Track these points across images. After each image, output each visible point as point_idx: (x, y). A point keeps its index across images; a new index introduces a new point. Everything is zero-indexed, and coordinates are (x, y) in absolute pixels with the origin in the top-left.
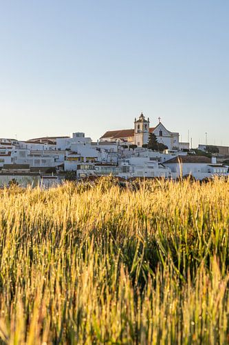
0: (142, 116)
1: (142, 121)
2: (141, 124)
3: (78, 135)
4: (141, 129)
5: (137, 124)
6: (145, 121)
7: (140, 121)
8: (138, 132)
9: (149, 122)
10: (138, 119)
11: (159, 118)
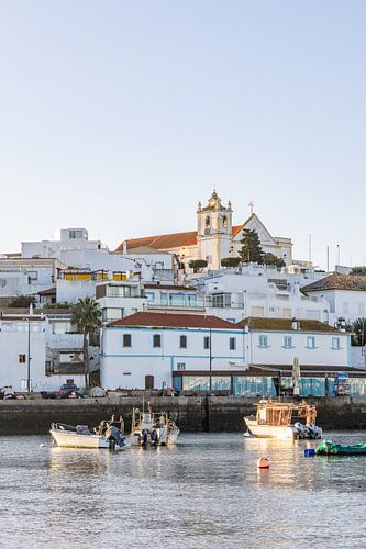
0: (215, 197)
1: (216, 209)
2: (214, 216)
3: (73, 234)
4: (214, 224)
5: (204, 216)
6: (222, 209)
7: (211, 208)
8: (208, 232)
9: (230, 210)
10: (204, 205)
11: (251, 205)
